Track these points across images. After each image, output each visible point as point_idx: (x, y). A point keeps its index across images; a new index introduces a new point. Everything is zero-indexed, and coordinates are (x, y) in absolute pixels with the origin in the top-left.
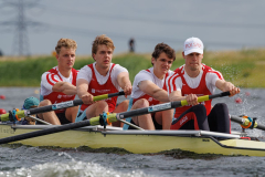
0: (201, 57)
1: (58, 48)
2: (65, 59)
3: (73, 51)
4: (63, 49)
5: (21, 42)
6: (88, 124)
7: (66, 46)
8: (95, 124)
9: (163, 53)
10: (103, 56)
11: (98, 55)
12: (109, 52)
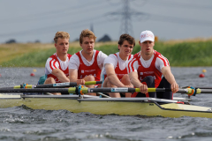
0: (153, 44)
1: (56, 38)
2: (62, 47)
4: (59, 39)
5: (126, 29)
7: (62, 37)
10: (87, 46)
12: (91, 42)
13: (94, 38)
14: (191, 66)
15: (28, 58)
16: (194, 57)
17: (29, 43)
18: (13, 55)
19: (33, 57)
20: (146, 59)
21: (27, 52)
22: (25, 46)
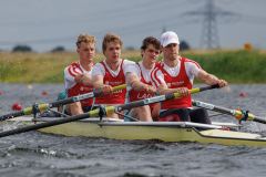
1: (79, 43)
3: (92, 46)
5: (210, 34)
6: (88, 116)
7: (86, 41)
8: (94, 116)
9: (151, 44)
10: (111, 52)
11: (108, 51)
12: (117, 48)
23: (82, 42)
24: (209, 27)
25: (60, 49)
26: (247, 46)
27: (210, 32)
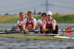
12: (31, 15)
13: (32, 13)
14: (70, 23)
15: (13, 20)
16: (70, 20)
17: (13, 15)
18: (7, 19)
19: (14, 20)
20: (49, 21)
21: (12, 18)
22: (11, 16)
23: (21, 14)
24: (47, 8)
25: (7, 14)
26: (57, 13)
27: (47, 10)
